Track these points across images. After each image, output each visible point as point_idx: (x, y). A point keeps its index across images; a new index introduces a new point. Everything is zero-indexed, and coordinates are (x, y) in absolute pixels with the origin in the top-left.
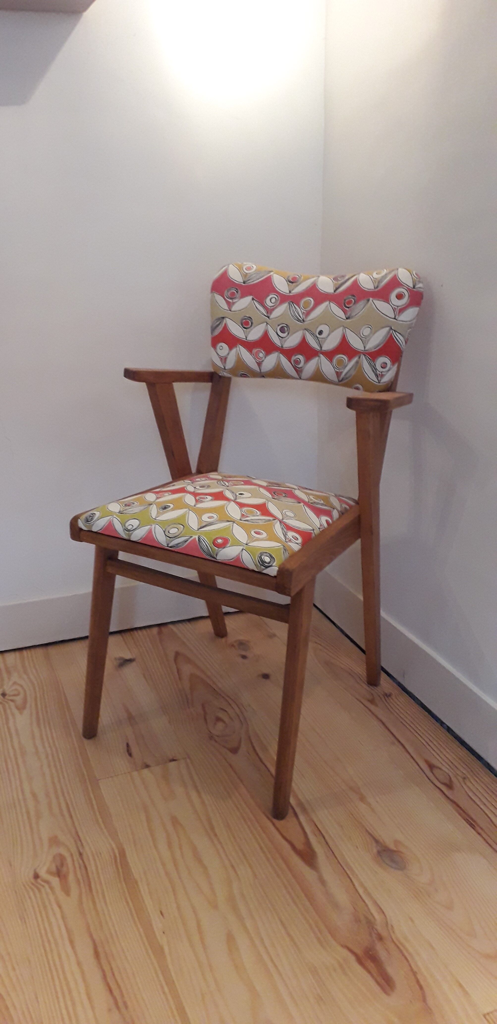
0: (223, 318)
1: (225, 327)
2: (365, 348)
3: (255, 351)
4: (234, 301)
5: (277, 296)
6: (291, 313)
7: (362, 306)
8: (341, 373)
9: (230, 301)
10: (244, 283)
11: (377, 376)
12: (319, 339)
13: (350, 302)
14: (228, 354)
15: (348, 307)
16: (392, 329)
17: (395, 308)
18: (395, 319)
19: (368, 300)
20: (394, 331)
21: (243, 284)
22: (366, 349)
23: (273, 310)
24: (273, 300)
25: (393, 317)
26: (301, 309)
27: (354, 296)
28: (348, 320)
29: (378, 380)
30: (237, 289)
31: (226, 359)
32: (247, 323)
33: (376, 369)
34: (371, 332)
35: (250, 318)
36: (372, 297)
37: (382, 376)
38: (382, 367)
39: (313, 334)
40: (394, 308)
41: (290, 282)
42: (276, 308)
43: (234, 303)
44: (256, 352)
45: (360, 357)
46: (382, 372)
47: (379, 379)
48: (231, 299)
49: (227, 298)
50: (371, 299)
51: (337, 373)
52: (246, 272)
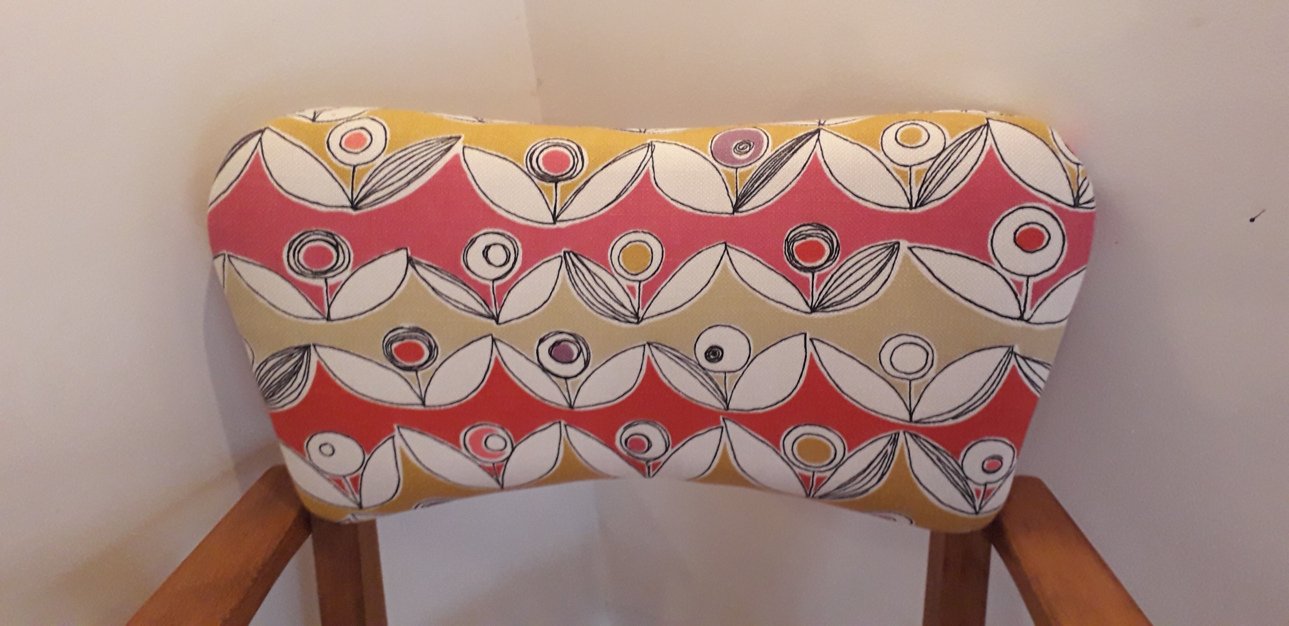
0: (307, 348)
1: (323, 376)
2: (911, 414)
3: (467, 435)
4: (331, 282)
5: (509, 238)
6: (580, 294)
7: (870, 268)
8: (821, 482)
9: (319, 282)
10: (354, 207)
11: (967, 495)
12: (711, 374)
13: (814, 251)
14: (364, 465)
15: (812, 270)
16: (1016, 354)
17: (1019, 285)
18: (1021, 318)
19: (894, 249)
20: (1024, 358)
21: (351, 211)
22: (916, 417)
23: (507, 289)
24: (498, 255)
25: (1017, 314)
26: (616, 275)
27: (825, 229)
28: (816, 315)
29: (975, 508)
30: (332, 236)
31: (357, 482)
32: (413, 352)
33: (966, 478)
34: (928, 363)
35: (417, 330)
36: (910, 240)
37: (987, 494)
38: (984, 470)
39: (683, 359)
40: (1015, 282)
41: (543, 177)
42: (516, 281)
43: (335, 291)
44: (475, 439)
45: (895, 441)
46: (985, 485)
47: (977, 503)
48: (316, 275)
49: (301, 274)
50: (904, 244)
51: (804, 481)
52: (353, 159)
